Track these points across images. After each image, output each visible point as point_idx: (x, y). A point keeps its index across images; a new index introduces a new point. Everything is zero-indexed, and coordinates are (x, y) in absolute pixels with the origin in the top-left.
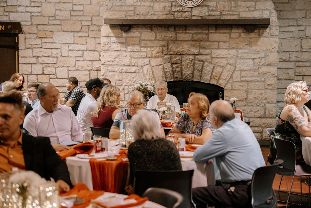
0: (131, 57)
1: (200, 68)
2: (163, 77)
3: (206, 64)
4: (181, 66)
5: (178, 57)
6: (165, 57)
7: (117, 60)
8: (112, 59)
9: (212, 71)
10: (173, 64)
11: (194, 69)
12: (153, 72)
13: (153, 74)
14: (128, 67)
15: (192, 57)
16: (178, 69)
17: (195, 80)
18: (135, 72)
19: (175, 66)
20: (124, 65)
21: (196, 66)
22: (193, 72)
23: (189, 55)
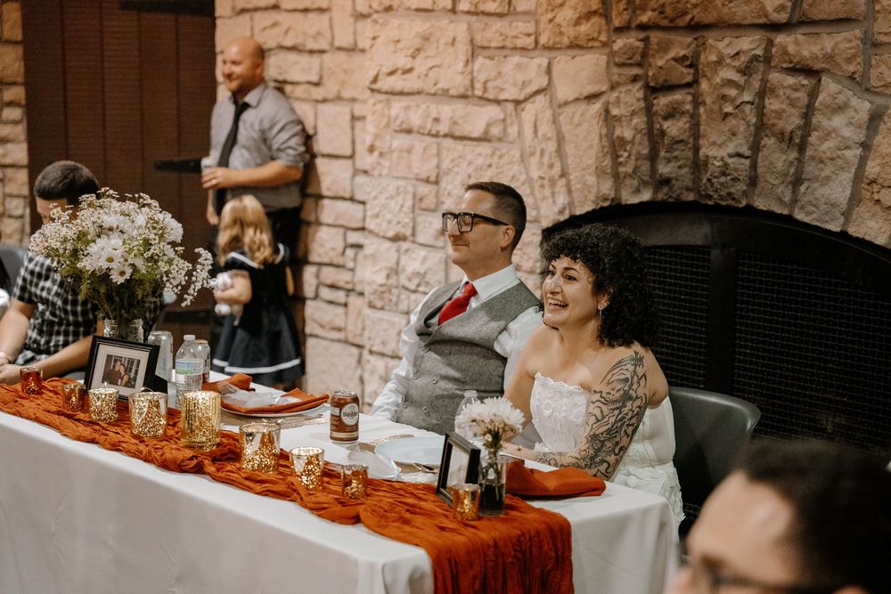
0: (475, 49)
1: (793, 121)
2: (600, 172)
3: (830, 87)
4: (697, 102)
5: (681, 45)
6: (619, 43)
7: (421, 65)
8: (402, 61)
9: (866, 146)
10: (653, 90)
11: (761, 128)
12: (560, 140)
13: (560, 152)
14: (459, 108)
15: (749, 43)
16: (675, 128)
17: (761, 204)
18: (485, 138)
19: (663, 101)
20: (445, 94)
21: (772, 104)
22: (756, 147)
23: (738, 27)
